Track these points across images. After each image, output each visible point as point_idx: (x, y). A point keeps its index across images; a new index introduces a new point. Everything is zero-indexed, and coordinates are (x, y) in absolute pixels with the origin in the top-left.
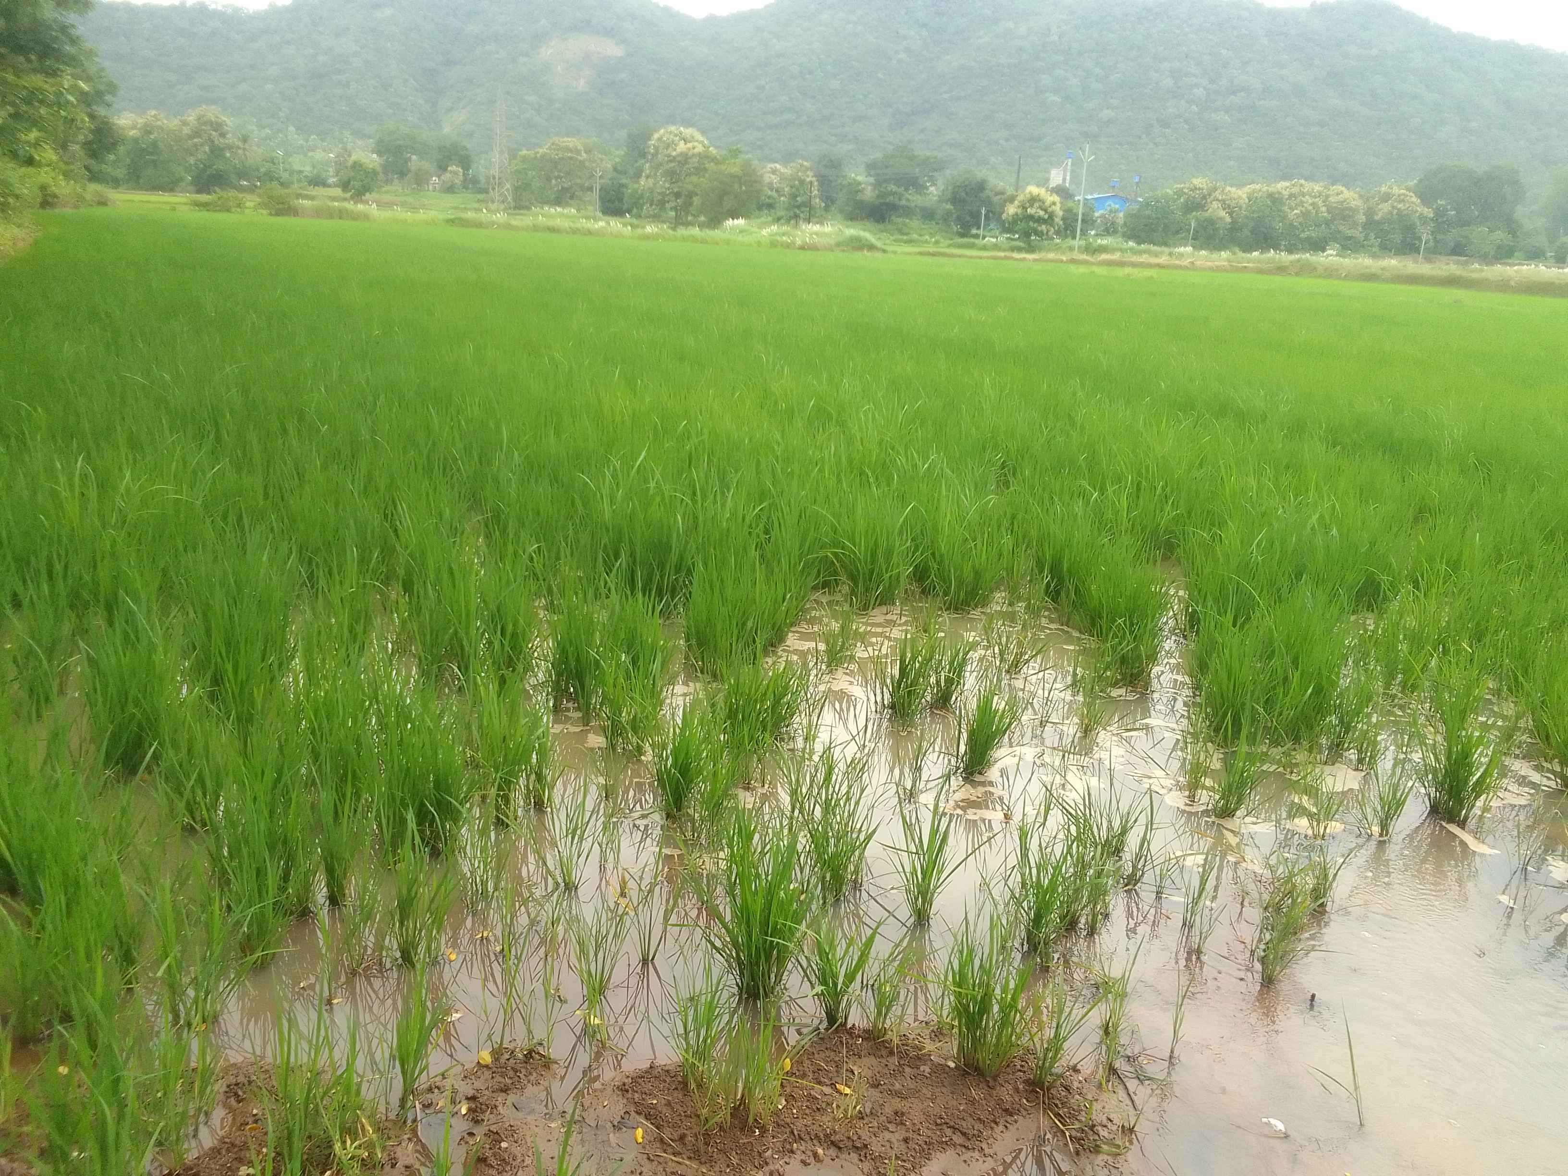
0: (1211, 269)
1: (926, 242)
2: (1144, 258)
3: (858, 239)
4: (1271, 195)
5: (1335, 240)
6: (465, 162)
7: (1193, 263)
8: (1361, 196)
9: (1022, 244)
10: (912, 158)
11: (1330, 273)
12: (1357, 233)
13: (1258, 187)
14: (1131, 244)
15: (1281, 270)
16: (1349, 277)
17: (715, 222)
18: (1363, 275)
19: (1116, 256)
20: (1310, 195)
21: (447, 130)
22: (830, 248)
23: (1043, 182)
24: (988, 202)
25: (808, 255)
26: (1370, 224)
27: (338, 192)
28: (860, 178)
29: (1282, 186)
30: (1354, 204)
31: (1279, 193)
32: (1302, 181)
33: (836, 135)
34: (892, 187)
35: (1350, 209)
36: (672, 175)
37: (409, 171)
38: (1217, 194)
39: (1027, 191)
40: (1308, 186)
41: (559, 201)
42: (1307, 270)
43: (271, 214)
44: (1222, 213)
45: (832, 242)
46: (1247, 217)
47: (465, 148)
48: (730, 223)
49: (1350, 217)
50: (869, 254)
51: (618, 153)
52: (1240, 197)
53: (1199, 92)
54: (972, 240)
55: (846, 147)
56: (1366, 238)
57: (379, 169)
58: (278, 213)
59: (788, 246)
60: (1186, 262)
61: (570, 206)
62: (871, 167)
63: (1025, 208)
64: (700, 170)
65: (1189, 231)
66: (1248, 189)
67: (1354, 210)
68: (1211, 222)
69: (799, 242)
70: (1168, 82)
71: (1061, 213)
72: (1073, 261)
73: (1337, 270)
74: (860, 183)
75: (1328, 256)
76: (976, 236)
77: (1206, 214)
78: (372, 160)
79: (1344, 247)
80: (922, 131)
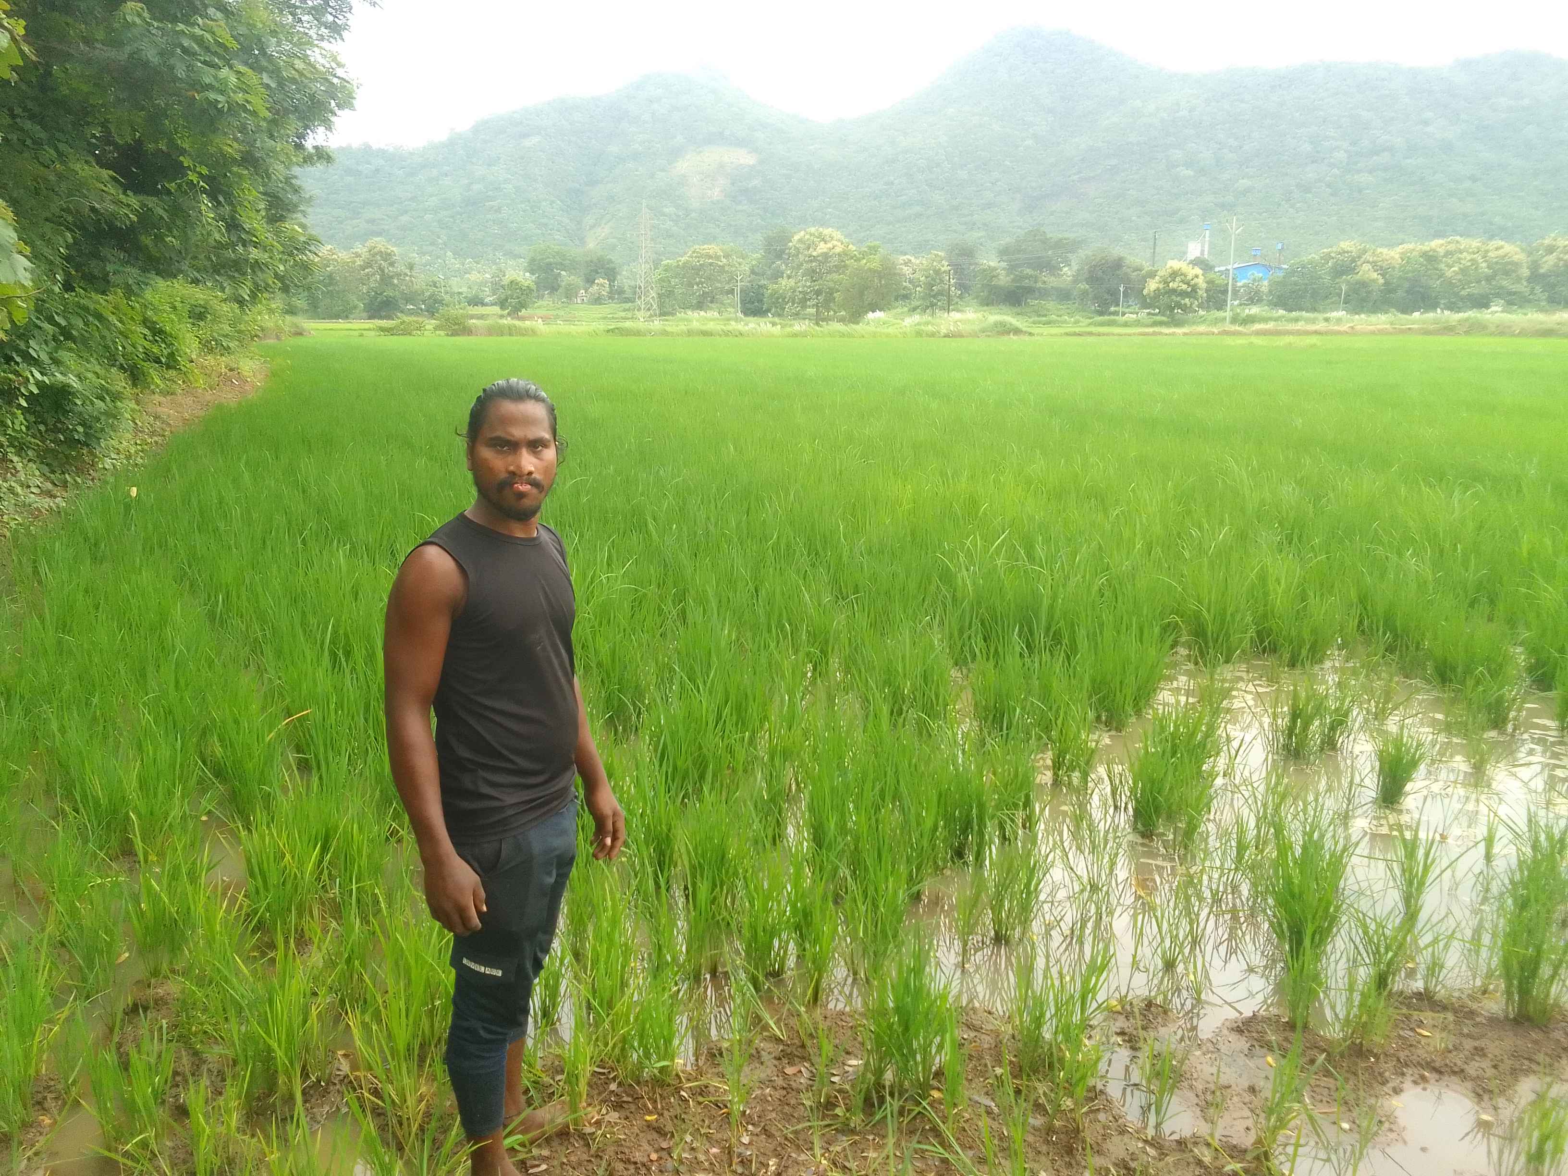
0: (1373, 333)
1: (1065, 322)
2: (1300, 326)
3: (1002, 324)
4: (1424, 254)
5: (1498, 295)
6: (611, 274)
7: (1352, 328)
8: (1523, 250)
9: (1164, 319)
10: (1044, 242)
11: (1502, 331)
12: (1522, 287)
13: (1411, 246)
14: (1281, 312)
15: (1448, 330)
16: (1523, 333)
17: (855, 317)
18: (1537, 331)
19: (1270, 325)
20: (1468, 253)
21: (591, 245)
22: (974, 335)
23: (1181, 256)
24: (1126, 280)
25: (954, 343)
26: (1535, 277)
27: (496, 309)
28: (992, 264)
29: (1436, 244)
30: (1516, 258)
31: (1434, 251)
32: (1458, 238)
33: (966, 224)
34: (1029, 271)
35: (1512, 263)
36: (813, 274)
37: (559, 286)
38: (1368, 256)
39: (1168, 266)
40: (1464, 242)
41: (700, 306)
42: (1478, 328)
43: (447, 335)
44: (1375, 275)
45: (976, 328)
46: (1400, 278)
47: (610, 261)
48: (871, 315)
49: (1514, 271)
50: (1015, 338)
51: (755, 256)
52: (1393, 258)
53: (1341, 155)
54: (1112, 317)
55: (976, 234)
56: (1532, 292)
57: (534, 287)
58: (455, 334)
59: (933, 335)
60: (1344, 328)
61: (711, 309)
62: (1004, 252)
63: (1166, 283)
64: (840, 268)
65: (1339, 295)
66: (1399, 249)
67: (1517, 265)
68: (1363, 284)
69: (944, 331)
70: (1307, 147)
71: (1204, 286)
72: (1226, 333)
73: (1510, 327)
74: (995, 269)
75: (1493, 313)
76: (1116, 313)
77: (1358, 277)
78: (527, 279)
79: (1510, 303)
80: (1052, 214)
